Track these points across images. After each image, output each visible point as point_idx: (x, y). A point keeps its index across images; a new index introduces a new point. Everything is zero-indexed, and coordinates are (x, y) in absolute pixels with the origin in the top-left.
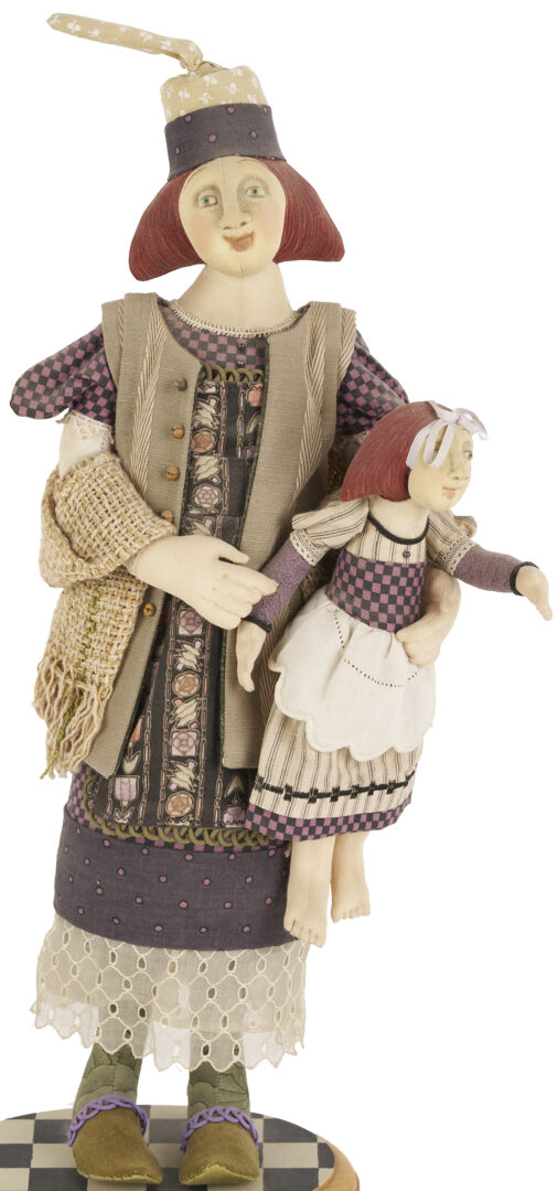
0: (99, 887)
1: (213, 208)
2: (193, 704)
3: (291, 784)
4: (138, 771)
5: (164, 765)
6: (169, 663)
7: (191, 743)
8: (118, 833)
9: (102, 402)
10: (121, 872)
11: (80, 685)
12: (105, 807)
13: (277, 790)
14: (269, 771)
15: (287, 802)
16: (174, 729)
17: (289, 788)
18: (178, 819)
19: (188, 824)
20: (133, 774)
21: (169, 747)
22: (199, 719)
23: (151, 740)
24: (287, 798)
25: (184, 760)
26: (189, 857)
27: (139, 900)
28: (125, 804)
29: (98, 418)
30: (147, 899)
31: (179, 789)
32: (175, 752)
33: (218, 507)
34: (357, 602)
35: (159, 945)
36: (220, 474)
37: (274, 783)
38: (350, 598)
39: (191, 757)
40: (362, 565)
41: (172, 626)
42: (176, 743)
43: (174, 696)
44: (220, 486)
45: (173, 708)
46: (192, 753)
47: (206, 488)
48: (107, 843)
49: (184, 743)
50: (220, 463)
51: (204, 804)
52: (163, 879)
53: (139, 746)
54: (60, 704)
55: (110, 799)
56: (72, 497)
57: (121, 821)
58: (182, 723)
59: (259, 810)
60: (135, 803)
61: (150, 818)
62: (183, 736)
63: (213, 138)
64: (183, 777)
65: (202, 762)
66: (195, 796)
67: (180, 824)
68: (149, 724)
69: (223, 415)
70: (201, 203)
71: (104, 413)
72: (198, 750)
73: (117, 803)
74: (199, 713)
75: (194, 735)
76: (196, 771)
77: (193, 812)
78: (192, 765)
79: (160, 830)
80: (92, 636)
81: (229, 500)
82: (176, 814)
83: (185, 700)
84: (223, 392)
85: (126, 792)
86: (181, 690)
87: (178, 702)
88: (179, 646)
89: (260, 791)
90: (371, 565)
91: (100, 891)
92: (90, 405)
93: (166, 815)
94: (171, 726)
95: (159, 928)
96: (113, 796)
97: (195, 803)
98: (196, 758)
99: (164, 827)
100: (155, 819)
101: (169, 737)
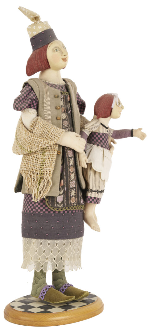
0: (52, 227)
1: (59, 52)
2: (73, 174)
3: (98, 189)
4: (63, 193)
5: (69, 190)
6: (68, 164)
7: (74, 184)
8: (60, 210)
9: (35, 104)
10: (58, 221)
11: (42, 176)
12: (54, 205)
13: (95, 191)
14: (93, 187)
15: (97, 194)
16: (71, 181)
17: (98, 190)
18: (73, 204)
19: (75, 205)
20: (62, 194)
21: (70, 186)
22: (75, 177)
23: (66, 184)
24: (98, 193)
25: (73, 188)
26: (73, 214)
27: (63, 228)
28: (60, 203)
29: (34, 109)
30: (65, 227)
31: (73, 196)
32: (71, 187)
33: (68, 125)
34: (102, 144)
35: (67, 239)
36: (66, 117)
37: (94, 189)
38: (100, 143)
39: (74, 188)
40: (101, 135)
41: (67, 155)
42: (71, 184)
43: (70, 172)
44: (67, 120)
45: (70, 175)
46: (74, 186)
47: (65, 121)
48: (53, 215)
49: (73, 184)
50: (66, 115)
51: (78, 199)
52: (68, 221)
53: (63, 187)
54: (36, 182)
55: (55, 202)
56: (39, 127)
57: (61, 207)
58: (72, 179)
59: (91, 197)
60: (63, 202)
61: (68, 204)
62: (72, 182)
63: (50, 36)
64: (73, 193)
65: (76, 188)
66: (76, 197)
67: (74, 205)
68: (65, 180)
69: (65, 103)
70: (55, 51)
71: (35, 107)
72: (75, 186)
73: (58, 203)
74: (74, 176)
75: (74, 182)
76: (75, 191)
77: (76, 201)
78: (74, 189)
79: (70, 207)
80: (43, 163)
81: (70, 123)
82: (73, 202)
83: (72, 173)
84: (64, 97)
85: (60, 200)
86: (71, 171)
87: (71, 174)
88: (69, 160)
89: (91, 192)
90: (103, 134)
91: (53, 228)
92: (32, 106)
93: (71, 203)
94: (70, 180)
95: (68, 234)
96: (56, 201)
97: (76, 199)
98: (75, 188)
99: (71, 206)
100: (69, 205)
101: (70, 183)
